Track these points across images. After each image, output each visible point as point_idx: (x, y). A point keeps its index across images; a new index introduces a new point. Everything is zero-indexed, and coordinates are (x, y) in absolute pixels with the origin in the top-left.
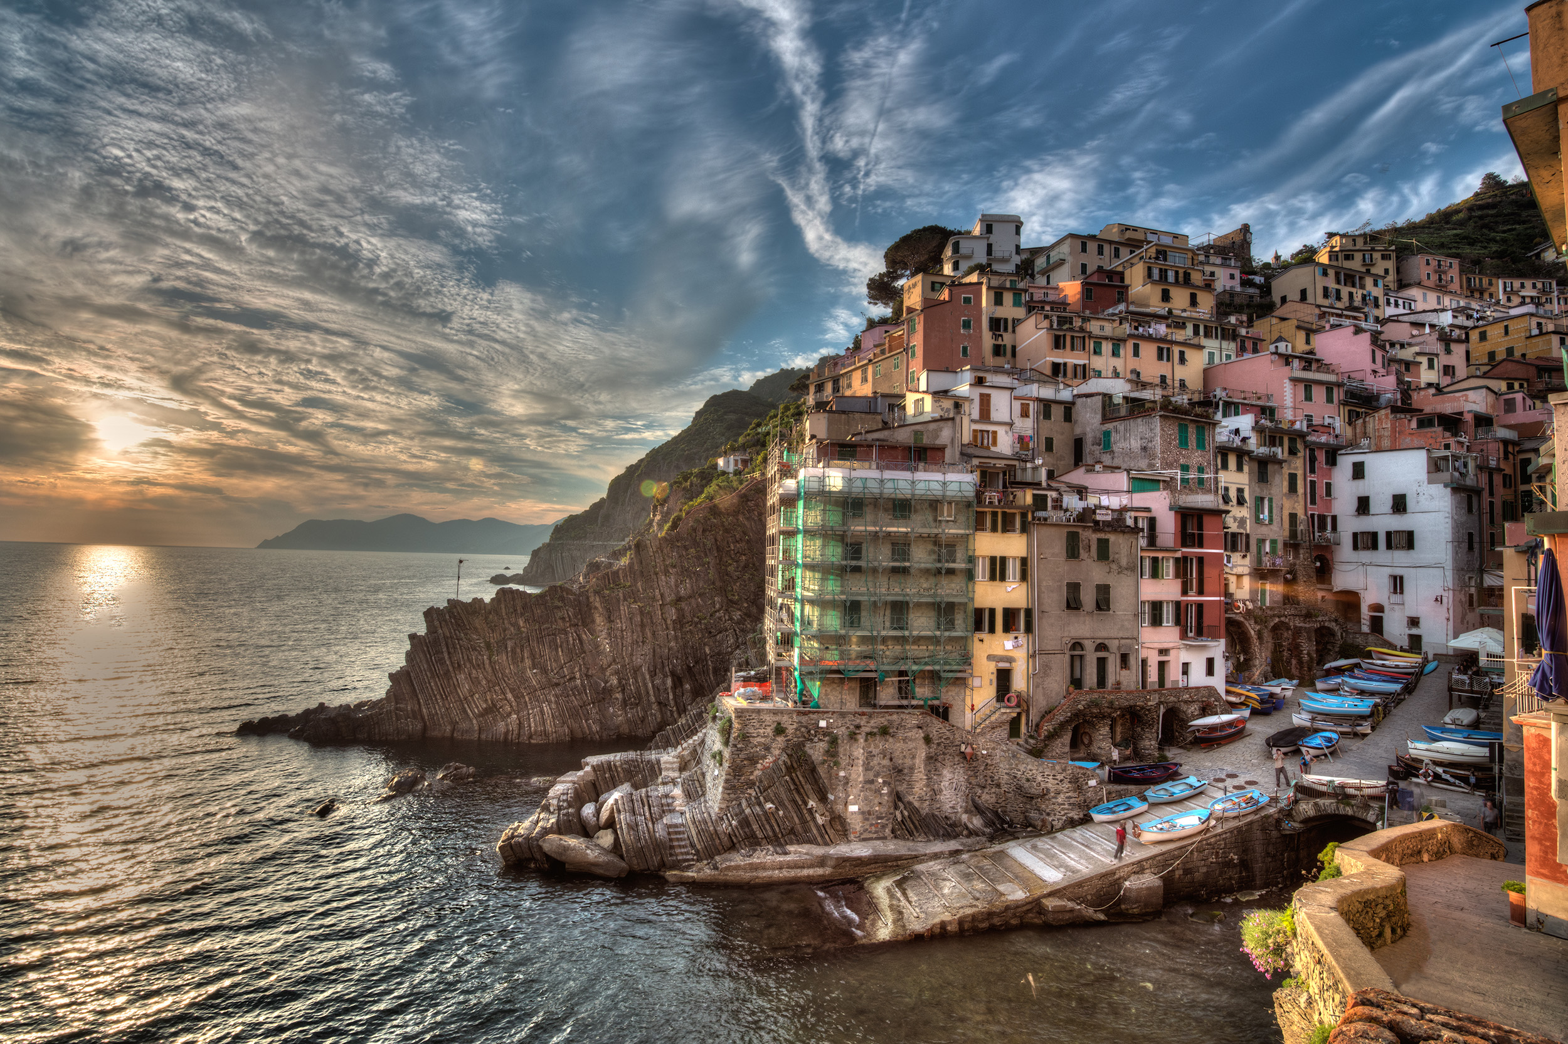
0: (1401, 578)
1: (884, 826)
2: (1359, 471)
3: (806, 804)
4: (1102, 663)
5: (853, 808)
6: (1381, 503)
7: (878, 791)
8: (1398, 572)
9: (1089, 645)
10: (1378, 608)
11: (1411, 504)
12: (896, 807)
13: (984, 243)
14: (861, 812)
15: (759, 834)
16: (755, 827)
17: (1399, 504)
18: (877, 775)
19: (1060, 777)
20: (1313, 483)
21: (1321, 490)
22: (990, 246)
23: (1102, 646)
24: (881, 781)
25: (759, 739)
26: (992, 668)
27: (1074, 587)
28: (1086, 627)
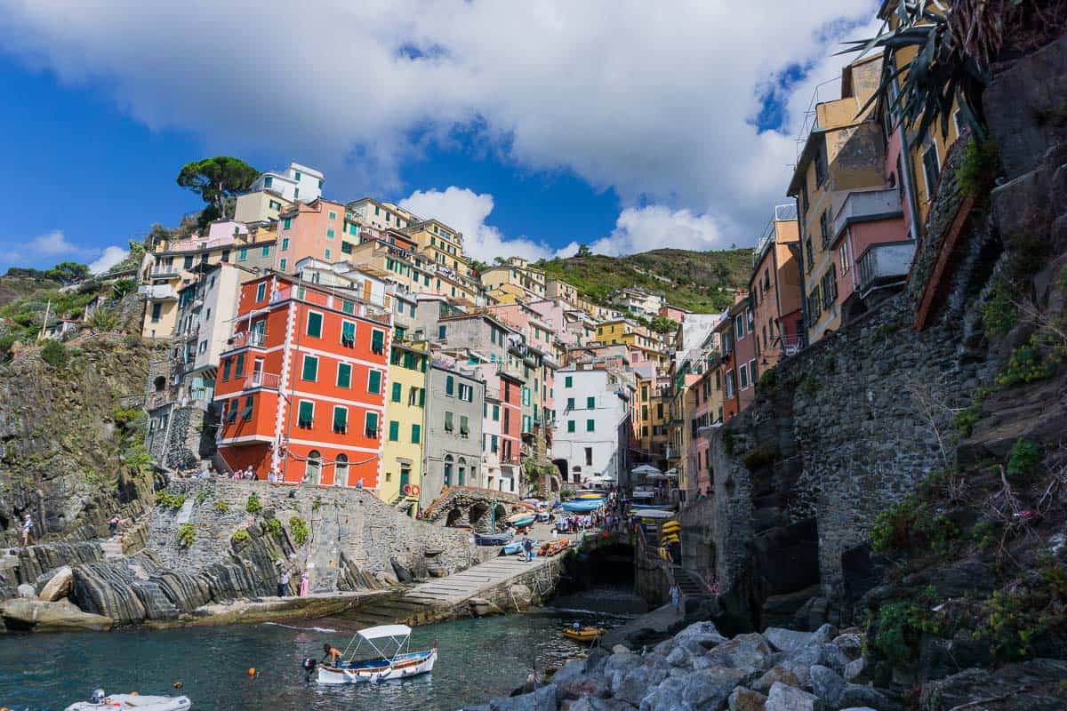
0: (591, 450)
1: (331, 581)
2: (569, 382)
3: (276, 561)
4: (461, 469)
5: (310, 565)
6: (581, 403)
7: (329, 552)
8: (589, 446)
9: (456, 458)
10: (577, 469)
11: (597, 404)
12: (341, 566)
13: (293, 188)
14: (316, 569)
15: (236, 587)
16: (233, 580)
17: (591, 403)
18: (330, 538)
19: (453, 537)
20: (545, 387)
21: (548, 394)
22: (297, 190)
23: (462, 460)
24: (332, 543)
25: (236, 506)
26: (399, 467)
27: (449, 415)
28: (455, 445)
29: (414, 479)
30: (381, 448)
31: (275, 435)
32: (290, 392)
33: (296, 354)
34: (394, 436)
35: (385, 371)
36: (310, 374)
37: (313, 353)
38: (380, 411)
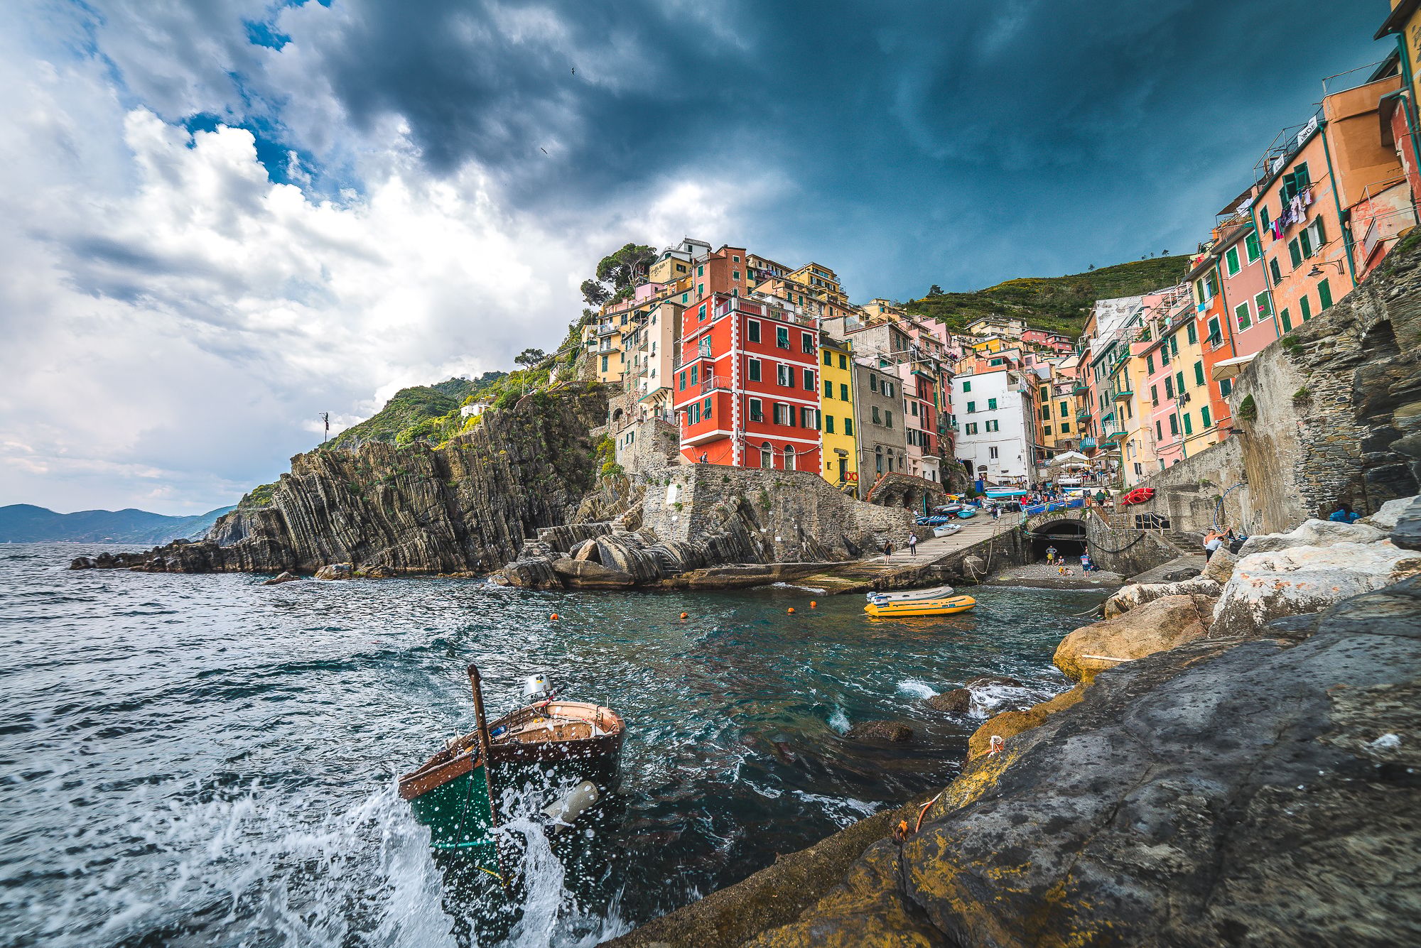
0: (996, 449)
1: (796, 553)
2: (967, 387)
4: (890, 460)
5: (778, 539)
6: (982, 405)
7: (792, 527)
8: (994, 445)
9: (884, 449)
10: (983, 468)
11: (999, 404)
12: (802, 541)
14: (783, 542)
17: (993, 404)
18: (791, 516)
21: (947, 400)
23: (890, 452)
24: (793, 520)
25: (713, 487)
26: (837, 457)
27: (875, 410)
28: (881, 437)
29: (851, 467)
30: (821, 440)
31: (732, 430)
32: (741, 391)
33: (743, 359)
34: (830, 429)
35: (817, 370)
36: (755, 375)
37: (755, 356)
38: (816, 407)
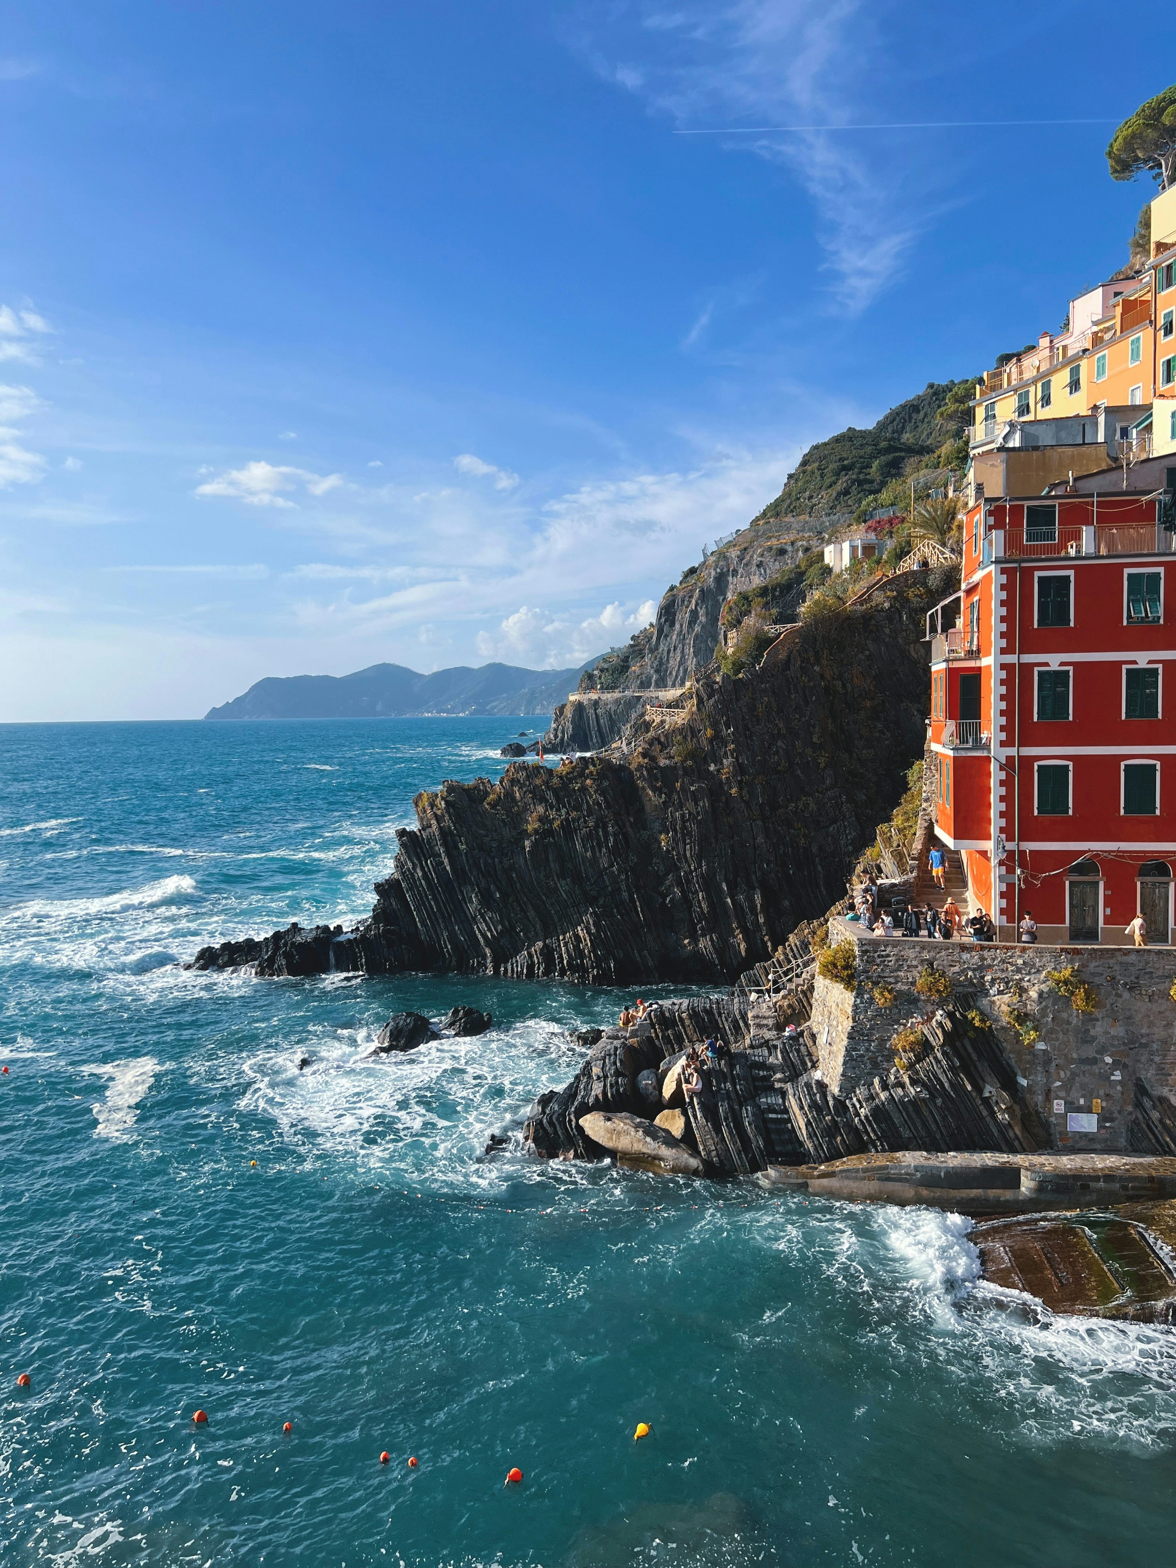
3: (979, 1090)
5: (1059, 1103)
7: (1105, 1077)
12: (1137, 1104)
15: (905, 1133)
18: (1102, 1051)
24: (1109, 1060)
25: (899, 987)
31: (989, 838)
33: (1017, 671)
36: (1053, 707)
37: (1055, 660)
